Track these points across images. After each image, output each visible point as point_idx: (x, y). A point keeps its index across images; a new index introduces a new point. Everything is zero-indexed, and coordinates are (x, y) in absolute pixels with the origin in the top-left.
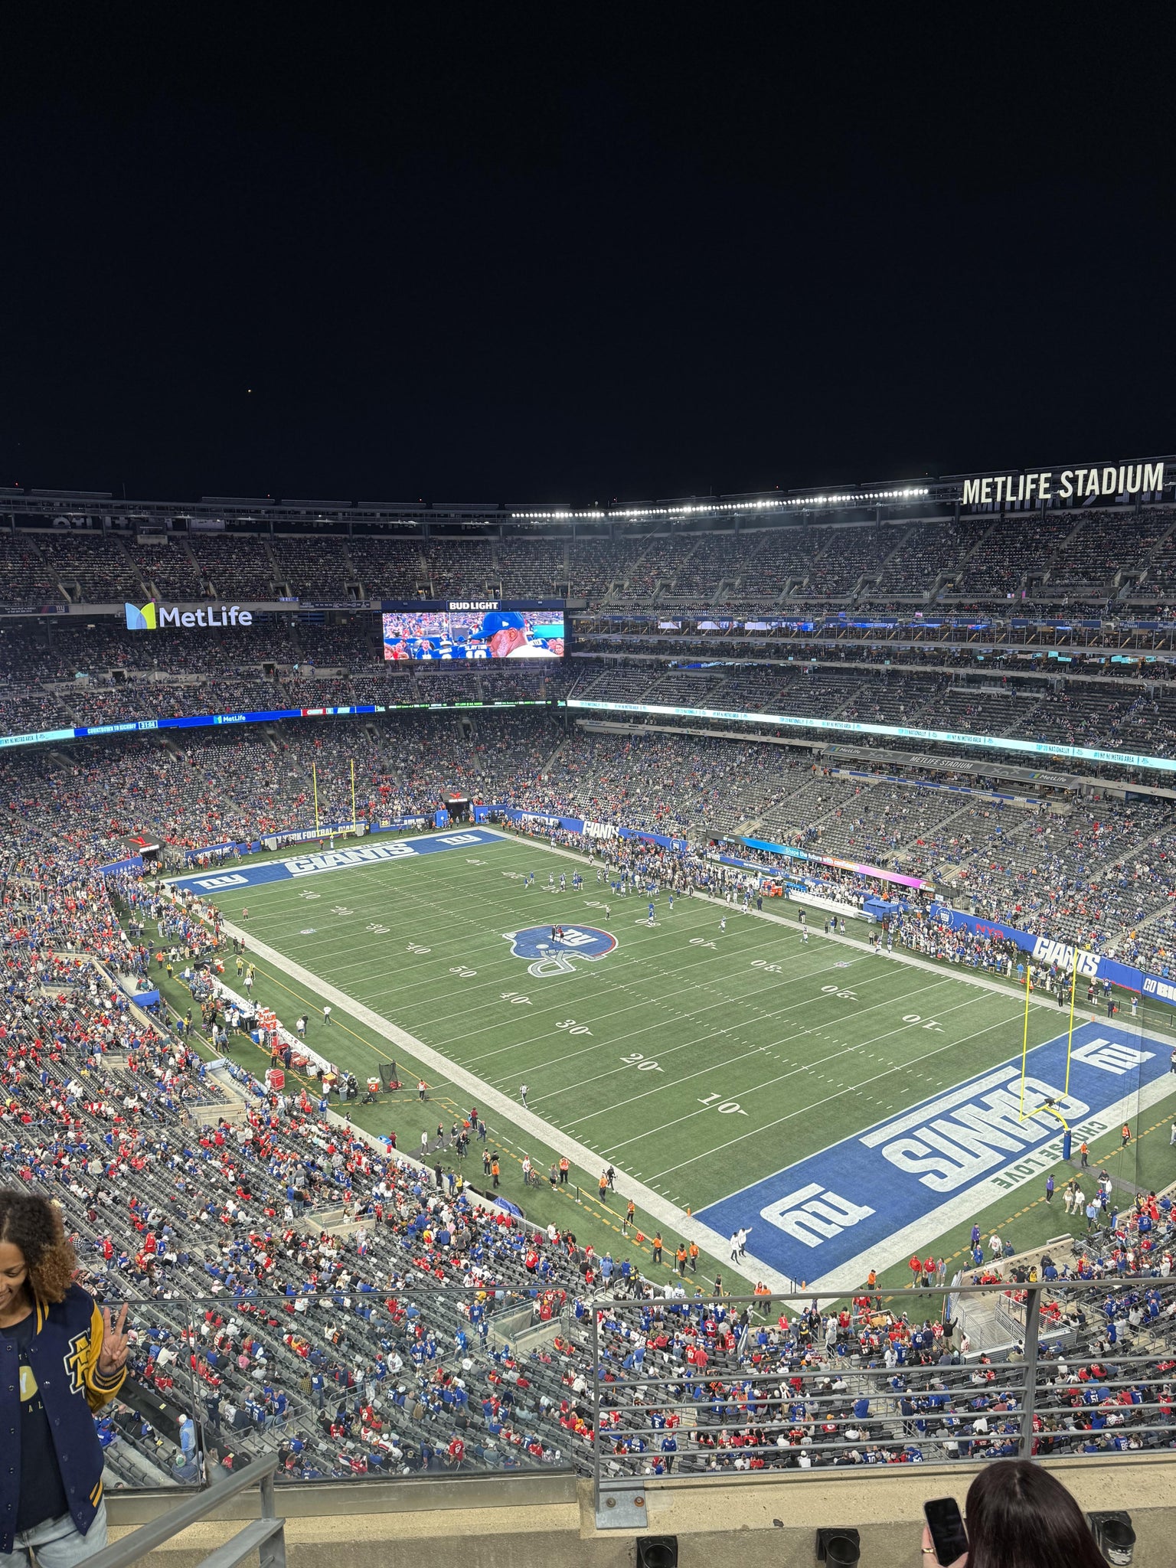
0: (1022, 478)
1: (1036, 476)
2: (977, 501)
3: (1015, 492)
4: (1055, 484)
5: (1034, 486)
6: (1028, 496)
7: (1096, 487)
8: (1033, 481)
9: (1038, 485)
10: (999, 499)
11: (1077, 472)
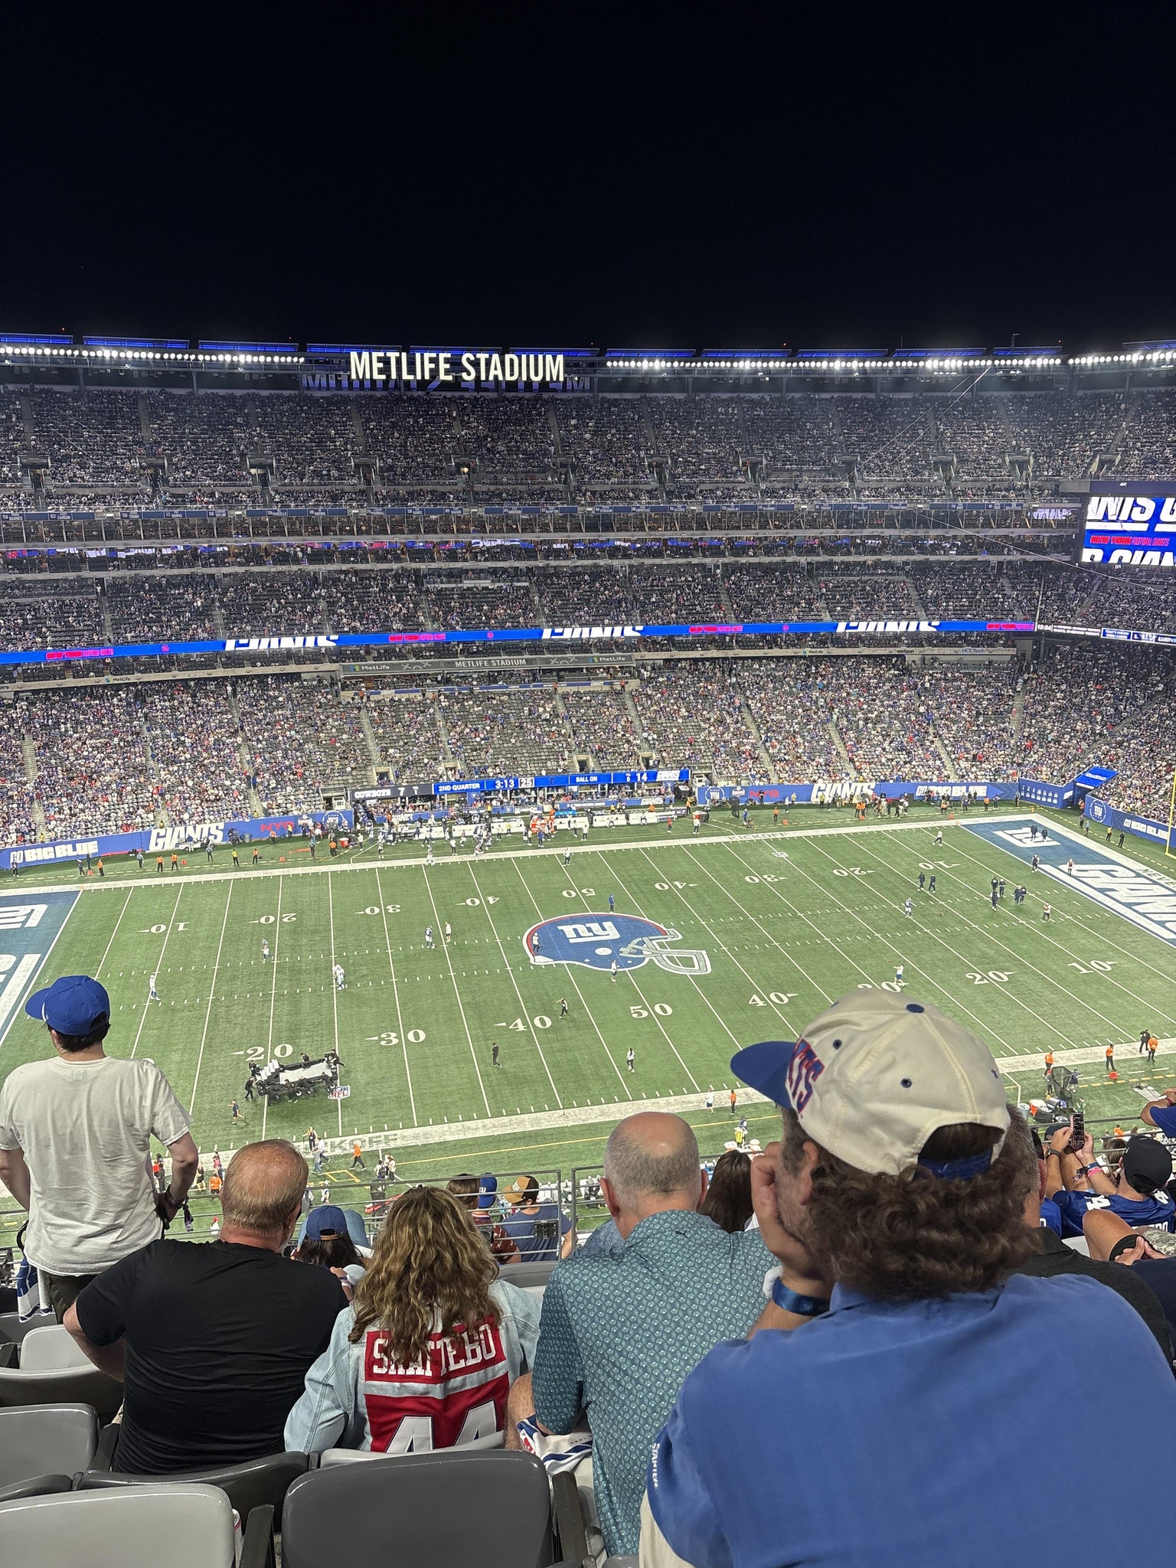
0: (418, 356)
1: (434, 355)
2: (368, 376)
3: (412, 370)
4: (456, 365)
5: (433, 366)
6: (427, 377)
7: (499, 372)
8: (431, 360)
9: (437, 365)
10: (394, 376)
11: (478, 356)
